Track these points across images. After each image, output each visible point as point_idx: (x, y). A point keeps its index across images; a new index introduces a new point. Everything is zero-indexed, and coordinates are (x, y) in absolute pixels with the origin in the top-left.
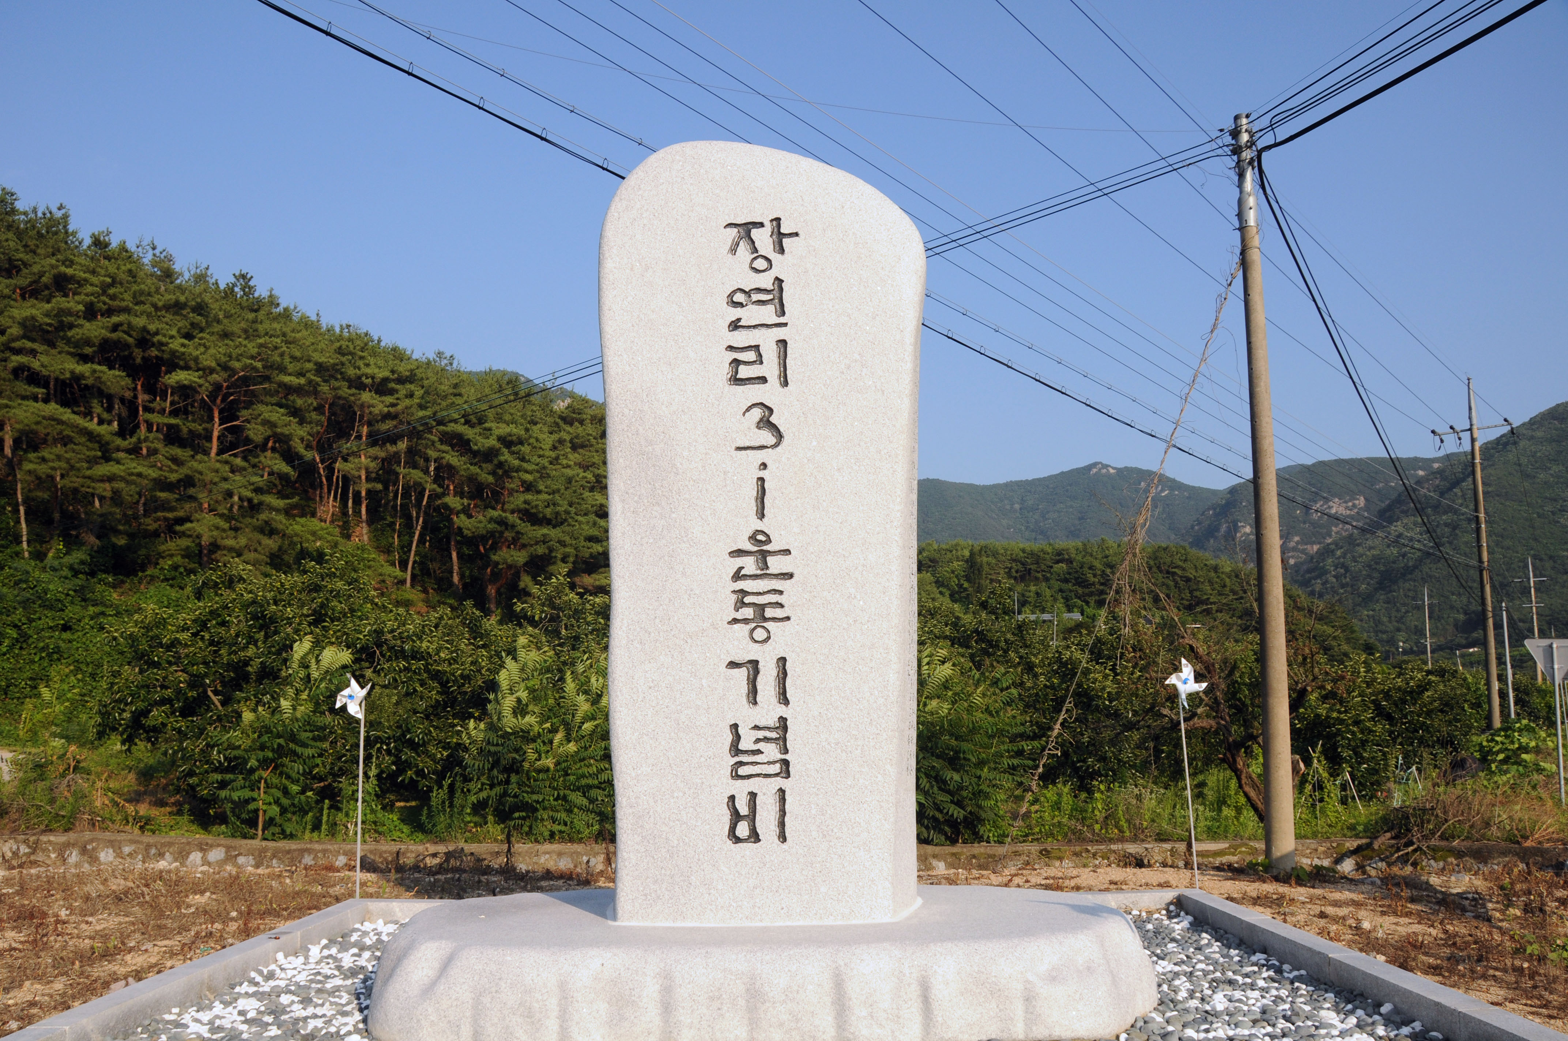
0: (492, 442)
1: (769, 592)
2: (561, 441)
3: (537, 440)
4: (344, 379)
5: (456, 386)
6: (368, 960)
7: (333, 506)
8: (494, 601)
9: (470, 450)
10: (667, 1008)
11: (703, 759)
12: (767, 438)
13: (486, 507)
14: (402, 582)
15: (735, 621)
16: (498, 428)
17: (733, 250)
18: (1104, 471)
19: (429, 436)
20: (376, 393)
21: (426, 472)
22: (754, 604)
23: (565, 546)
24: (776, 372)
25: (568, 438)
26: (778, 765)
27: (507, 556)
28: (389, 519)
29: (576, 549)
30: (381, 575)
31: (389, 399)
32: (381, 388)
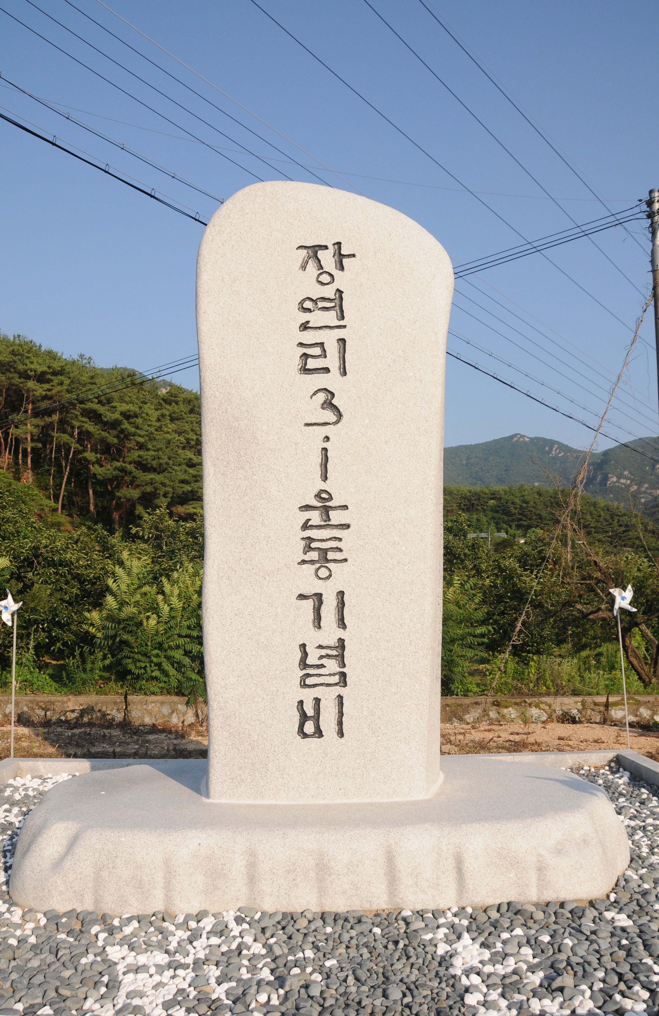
0: (117, 416)
1: (330, 539)
2: (163, 416)
3: (147, 414)
4: (15, 372)
5: (92, 377)
6: (16, 816)
7: (8, 458)
8: (117, 523)
9: (102, 421)
10: (252, 879)
11: (278, 672)
12: (330, 416)
13: (113, 459)
14: (55, 510)
15: (304, 562)
16: (121, 406)
17: (304, 267)
18: (522, 439)
19: (74, 411)
20: (38, 382)
21: (72, 435)
22: (319, 549)
23: (165, 486)
24: (338, 365)
25: (168, 413)
26: (337, 677)
27: (126, 493)
28: (47, 467)
29: (173, 488)
30: (41, 505)
31: (46, 386)
32: (41, 378)
